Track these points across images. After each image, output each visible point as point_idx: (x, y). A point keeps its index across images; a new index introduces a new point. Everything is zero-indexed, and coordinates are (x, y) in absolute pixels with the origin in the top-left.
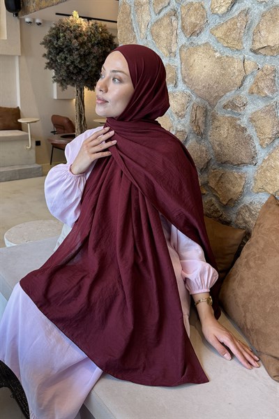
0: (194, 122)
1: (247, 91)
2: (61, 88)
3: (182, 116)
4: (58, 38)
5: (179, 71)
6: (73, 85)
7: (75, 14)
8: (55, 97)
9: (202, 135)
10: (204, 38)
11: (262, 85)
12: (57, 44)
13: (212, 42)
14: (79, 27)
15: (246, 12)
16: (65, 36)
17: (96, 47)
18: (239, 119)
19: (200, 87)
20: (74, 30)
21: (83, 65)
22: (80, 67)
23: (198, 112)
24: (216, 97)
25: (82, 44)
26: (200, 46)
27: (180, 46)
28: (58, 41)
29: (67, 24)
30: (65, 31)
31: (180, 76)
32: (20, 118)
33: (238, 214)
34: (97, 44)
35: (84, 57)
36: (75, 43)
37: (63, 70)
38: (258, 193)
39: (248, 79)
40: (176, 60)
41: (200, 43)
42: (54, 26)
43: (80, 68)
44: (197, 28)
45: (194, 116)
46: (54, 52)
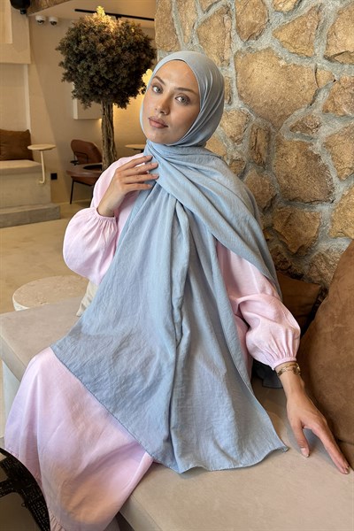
0: (254, 148)
1: (320, 108)
2: (82, 105)
3: (239, 141)
4: (79, 42)
5: (234, 84)
6: (98, 101)
7: (100, 10)
8: (76, 117)
9: (264, 164)
10: (265, 41)
11: (339, 100)
12: (77, 49)
13: (275, 46)
14: (105, 27)
15: (318, 9)
16: (87, 39)
17: (127, 53)
18: (311, 144)
19: (261, 104)
20: (99, 32)
21: (111, 75)
22: (107, 78)
23: (259, 135)
24: (281, 116)
25: (110, 49)
26: (260, 52)
27: (234, 52)
28: (78, 45)
29: (91, 23)
30: (87, 33)
31: (235, 91)
32: (30, 145)
33: (312, 264)
34: (129, 48)
35: (112, 65)
36: (101, 47)
37: (85, 83)
38: (336, 238)
39: (322, 94)
40: (230, 69)
41: (260, 48)
42: (73, 27)
43: (107, 80)
44: (256, 29)
45: (254, 140)
46: (73, 59)
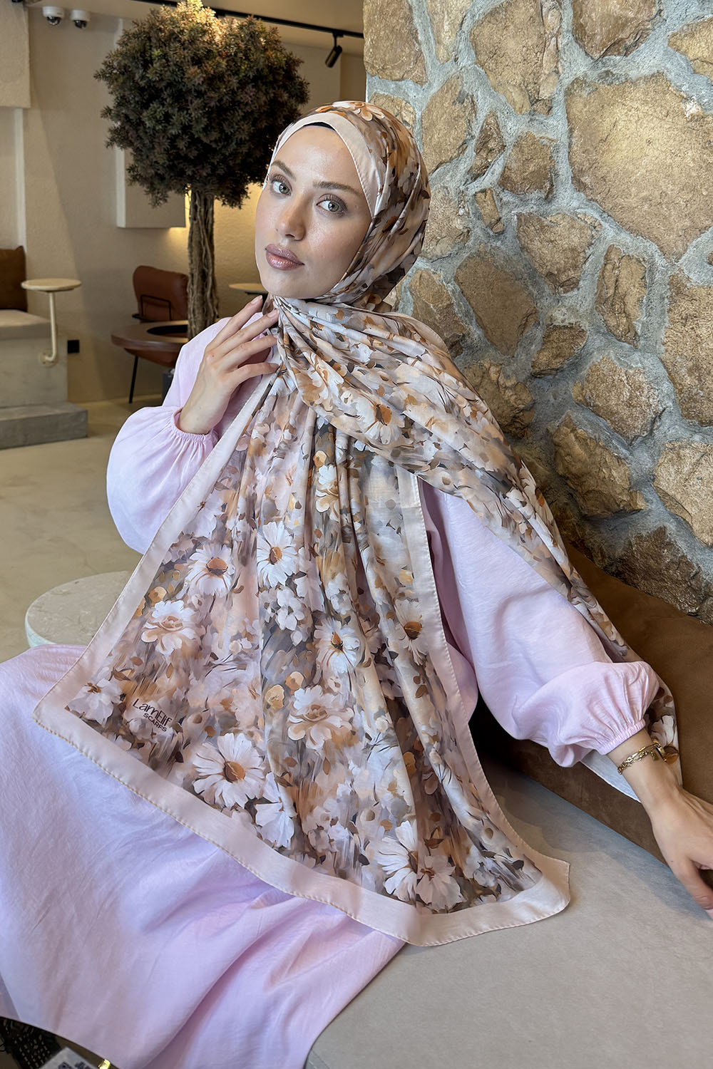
0: (610, 301)
2: (148, 199)
3: (573, 284)
4: (147, 63)
5: (563, 154)
6: (183, 189)
8: (122, 222)
9: (635, 337)
10: (648, 59)
12: (143, 77)
13: (673, 69)
14: (204, 32)
16: (165, 56)
17: (250, 89)
19: (632, 201)
20: (193, 41)
21: (215, 135)
22: (205, 140)
23: (624, 273)
24: (685, 229)
25: (214, 80)
26: (634, 83)
27: (567, 82)
28: (145, 68)
29: (173, 22)
30: (164, 44)
31: (564, 170)
32: (26, 278)
34: (255, 79)
35: (218, 115)
36: (195, 75)
37: (157, 149)
40: (551, 121)
41: (633, 74)
42: (134, 29)
43: (205, 145)
44: (628, 31)
45: (611, 283)
46: (133, 97)
